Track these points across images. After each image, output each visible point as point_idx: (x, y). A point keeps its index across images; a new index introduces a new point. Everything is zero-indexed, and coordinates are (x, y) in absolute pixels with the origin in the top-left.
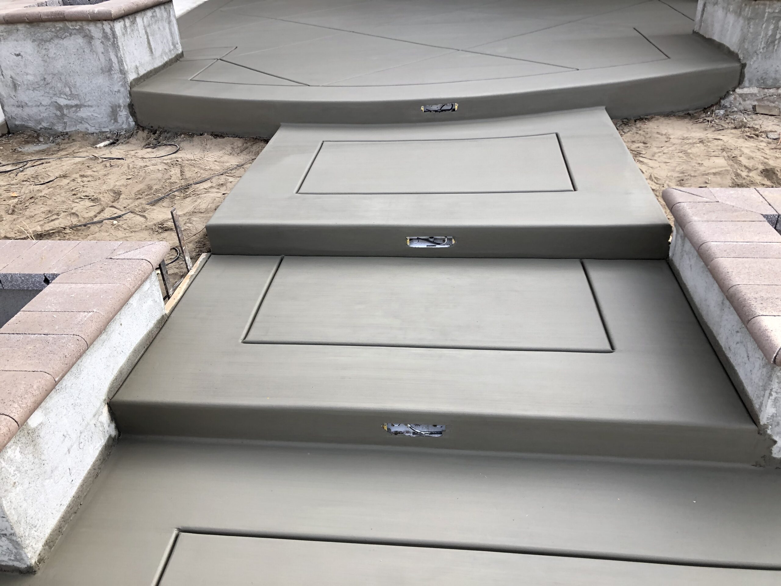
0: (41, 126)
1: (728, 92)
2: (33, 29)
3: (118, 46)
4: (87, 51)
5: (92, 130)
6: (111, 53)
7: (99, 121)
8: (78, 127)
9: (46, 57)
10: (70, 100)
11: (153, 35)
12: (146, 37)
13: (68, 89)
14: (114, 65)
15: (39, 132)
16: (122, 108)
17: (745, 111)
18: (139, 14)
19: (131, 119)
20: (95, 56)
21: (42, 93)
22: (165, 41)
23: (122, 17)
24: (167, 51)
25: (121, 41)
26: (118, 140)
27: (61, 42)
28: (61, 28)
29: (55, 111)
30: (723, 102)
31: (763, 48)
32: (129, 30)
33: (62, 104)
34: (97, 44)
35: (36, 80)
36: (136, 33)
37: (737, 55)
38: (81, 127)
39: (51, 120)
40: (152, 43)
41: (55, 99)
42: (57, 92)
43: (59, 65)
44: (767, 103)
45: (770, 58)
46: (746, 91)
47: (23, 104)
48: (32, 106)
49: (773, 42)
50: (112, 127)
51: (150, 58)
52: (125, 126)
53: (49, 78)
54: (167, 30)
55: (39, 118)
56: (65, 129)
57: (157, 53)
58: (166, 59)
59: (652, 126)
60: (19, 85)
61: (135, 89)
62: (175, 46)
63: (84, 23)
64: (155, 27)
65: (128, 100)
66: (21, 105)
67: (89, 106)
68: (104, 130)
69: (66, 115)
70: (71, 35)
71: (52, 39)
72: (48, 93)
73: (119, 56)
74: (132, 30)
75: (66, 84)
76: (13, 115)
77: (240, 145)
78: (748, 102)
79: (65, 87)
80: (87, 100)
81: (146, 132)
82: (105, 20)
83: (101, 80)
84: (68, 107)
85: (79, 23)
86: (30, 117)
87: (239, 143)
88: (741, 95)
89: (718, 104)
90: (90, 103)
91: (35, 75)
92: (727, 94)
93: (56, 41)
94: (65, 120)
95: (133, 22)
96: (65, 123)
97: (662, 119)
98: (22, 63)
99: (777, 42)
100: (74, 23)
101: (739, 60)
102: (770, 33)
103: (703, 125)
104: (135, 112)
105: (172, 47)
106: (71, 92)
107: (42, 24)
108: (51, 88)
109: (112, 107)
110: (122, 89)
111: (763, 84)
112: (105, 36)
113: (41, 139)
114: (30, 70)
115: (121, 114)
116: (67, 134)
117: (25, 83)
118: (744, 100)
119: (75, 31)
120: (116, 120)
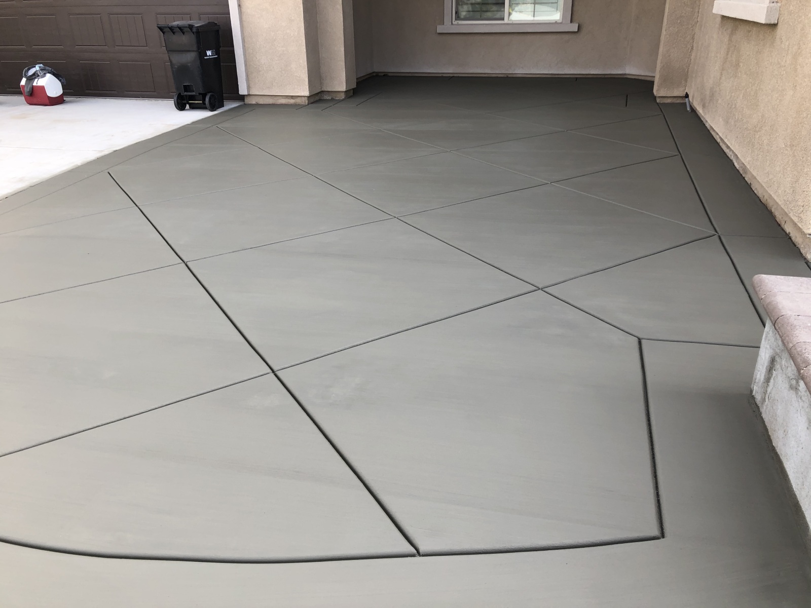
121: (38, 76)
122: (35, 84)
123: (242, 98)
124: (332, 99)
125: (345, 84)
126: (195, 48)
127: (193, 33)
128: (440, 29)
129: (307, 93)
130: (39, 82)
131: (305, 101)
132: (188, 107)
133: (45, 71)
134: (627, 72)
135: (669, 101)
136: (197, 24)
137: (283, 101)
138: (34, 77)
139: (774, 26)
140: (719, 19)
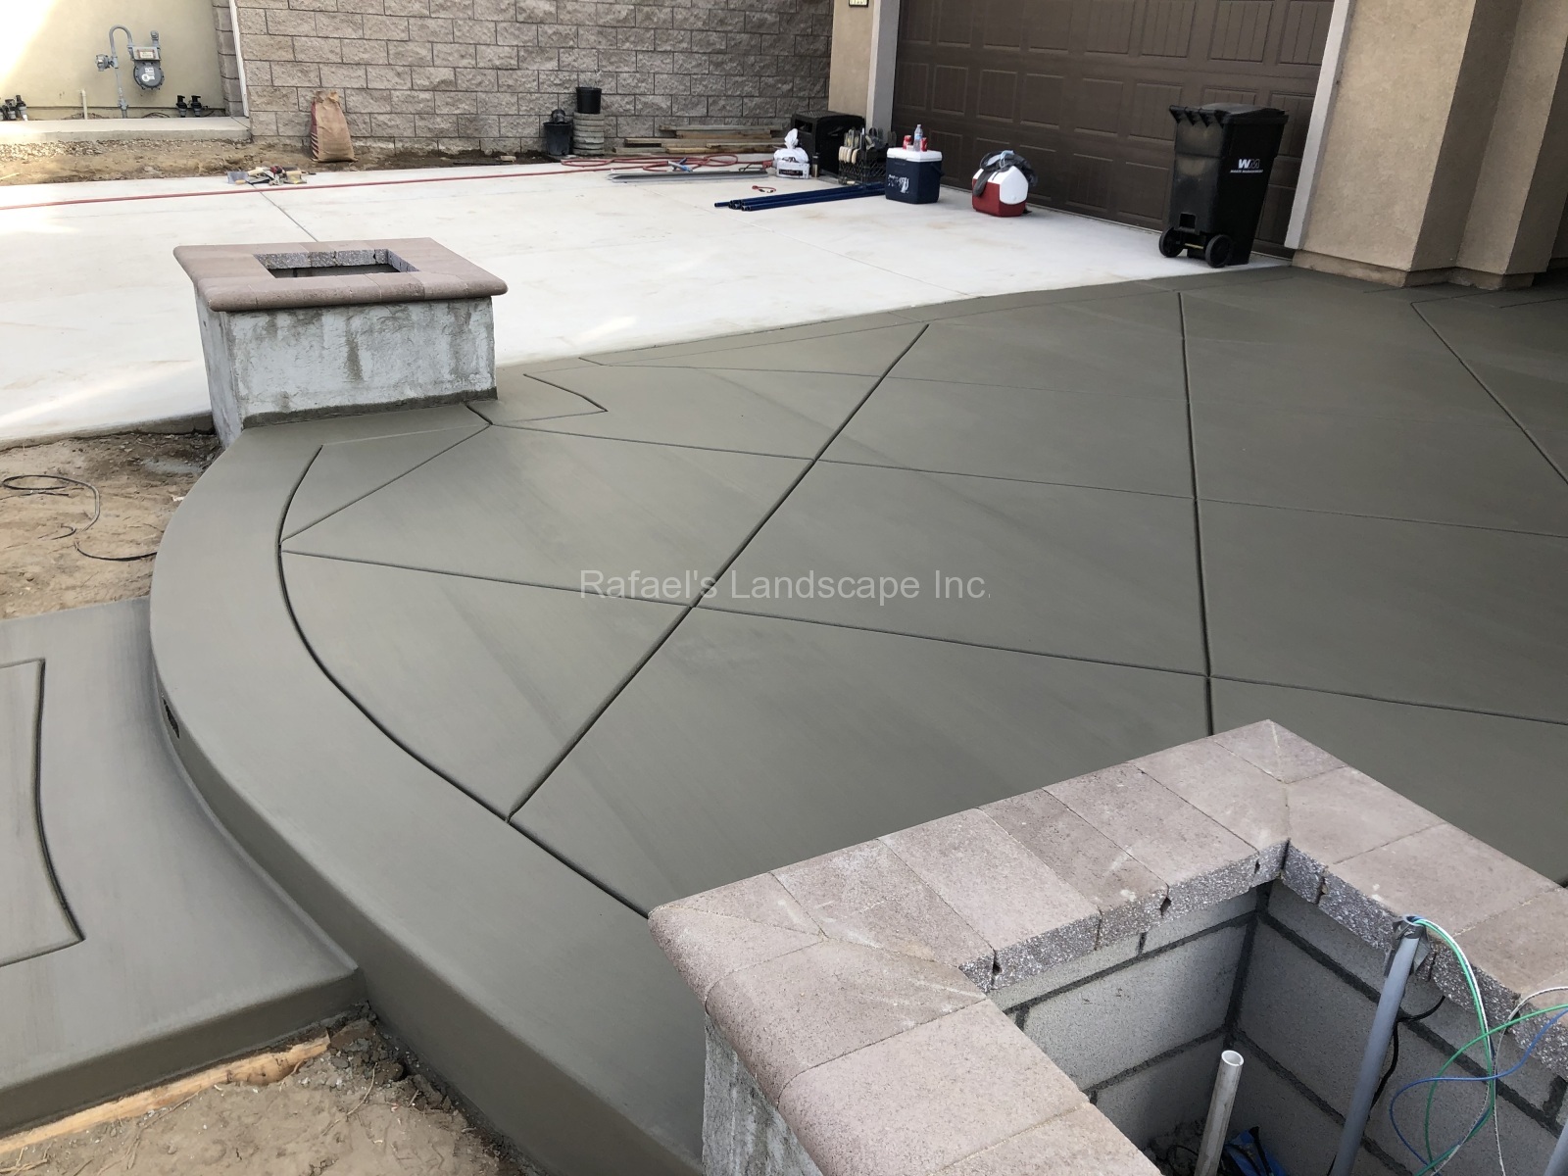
3: (233, 355)
11: (377, 349)
12: (346, 349)
22: (422, 362)
25: (245, 347)
32: (284, 332)
36: (309, 340)
40: (364, 363)
51: (346, 385)
54: (443, 346)
57: (381, 381)
58: (410, 394)
62: (460, 377)
73: (233, 370)
74: (295, 334)
95: (308, 322)
105: (448, 377)
121: (999, 168)
122: (990, 180)
123: (1290, 253)
124: (1472, 286)
125: (1507, 260)
126: (1217, 152)
127: (1222, 125)
129: (1406, 264)
130: (997, 178)
131: (1399, 280)
132: (1184, 252)
133: (1010, 162)
136: (1237, 109)
137: (1359, 273)
138: (993, 169)
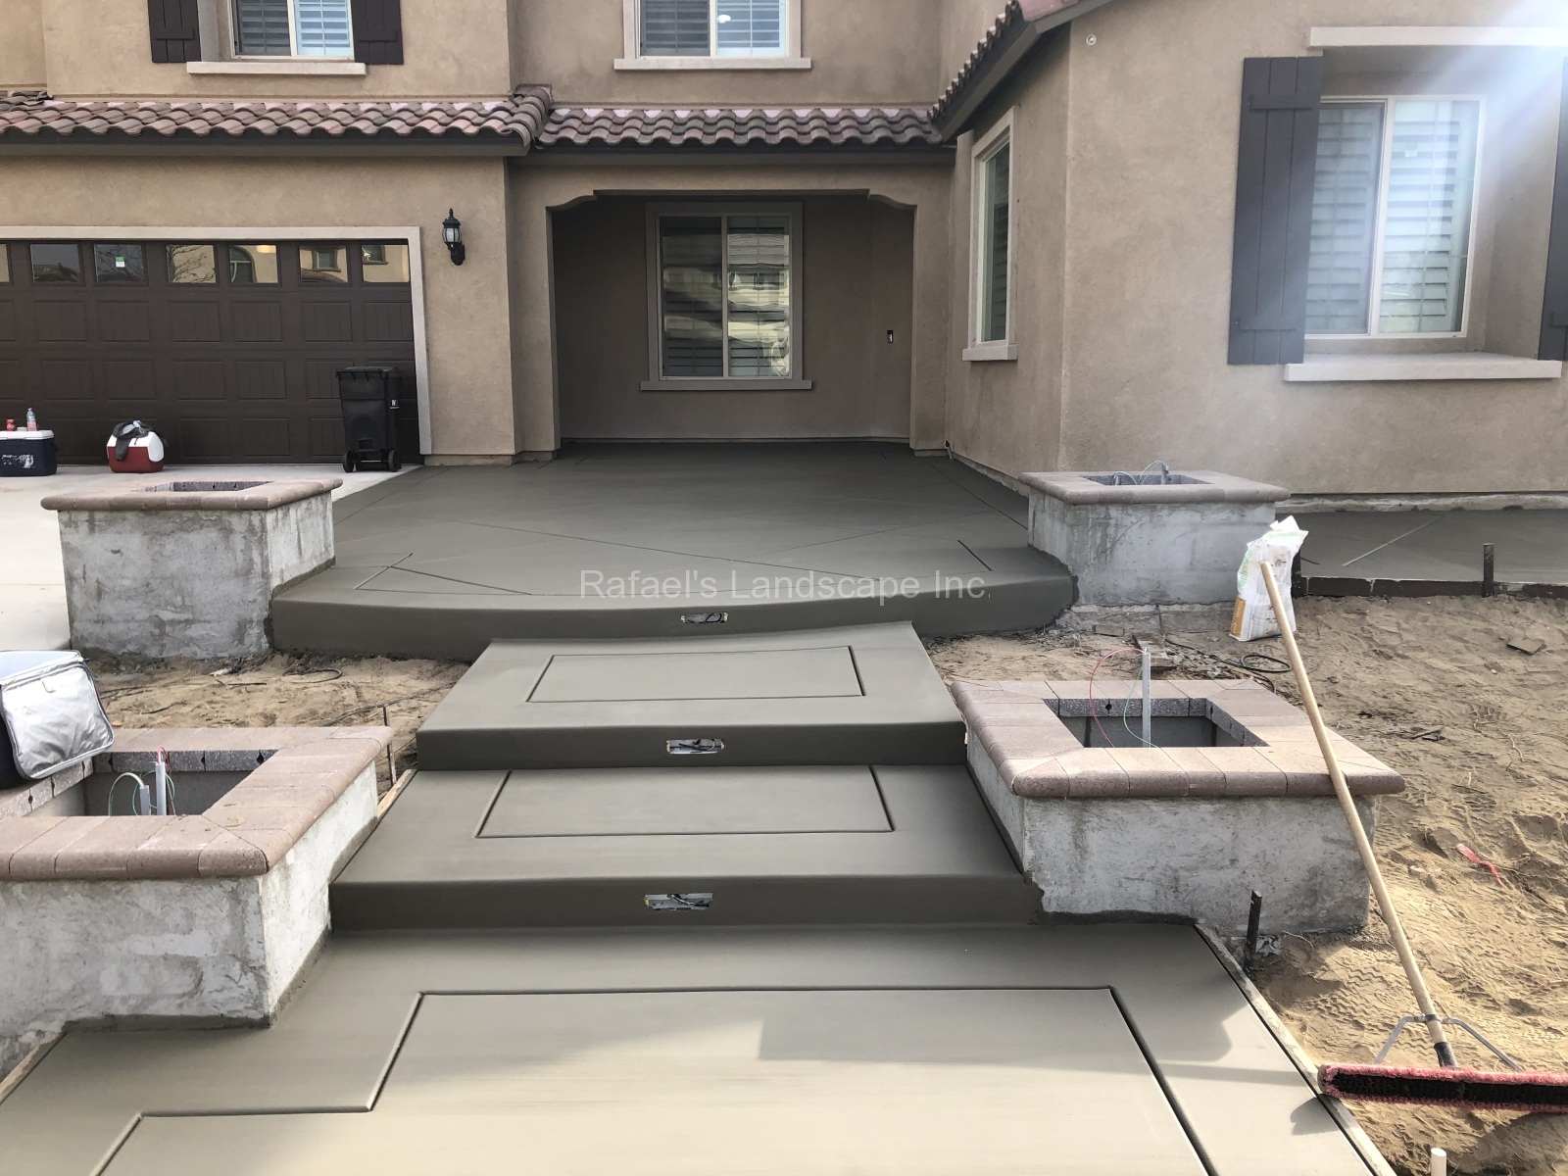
0: (125, 650)
1: (1062, 610)
2: (148, 519)
3: (266, 543)
4: (221, 548)
5: (201, 654)
6: (254, 552)
7: (216, 642)
8: (181, 652)
9: (158, 555)
10: (179, 613)
11: (305, 532)
12: (297, 533)
13: (179, 599)
14: (255, 566)
15: (120, 658)
16: (254, 624)
17: (1084, 632)
18: (293, 505)
19: (264, 639)
20: (230, 555)
21: (140, 603)
22: (317, 540)
23: (276, 507)
24: (318, 554)
25: (271, 537)
26: (240, 669)
27: (186, 536)
28: (189, 519)
29: (152, 629)
30: (1057, 621)
31: (1094, 559)
32: (280, 523)
33: (165, 619)
34: (238, 542)
35: (135, 586)
36: (287, 528)
37: (1067, 567)
38: (186, 652)
39: (143, 641)
40: (302, 543)
41: (156, 612)
42: (163, 602)
43: (174, 566)
44: (1110, 623)
45: (1104, 569)
46: (1083, 609)
47: (105, 619)
48: (118, 622)
49: (1104, 552)
50: (233, 651)
51: (298, 561)
52: (253, 649)
53: (154, 584)
54: (321, 527)
55: (126, 638)
56: (161, 654)
57: (307, 556)
58: (315, 564)
59: (970, 646)
60: (106, 593)
61: (278, 598)
62: (327, 550)
63: (224, 512)
64: (308, 522)
65: (266, 613)
66: (101, 621)
67: (205, 621)
68: (219, 655)
69: (167, 635)
70: (201, 527)
71: (173, 532)
72: (149, 604)
73: (265, 554)
74: (284, 524)
75: (180, 591)
76: (85, 635)
77: (431, 668)
78: (1087, 622)
79: (176, 595)
80: (205, 613)
81: (286, 656)
82: (255, 510)
83: (232, 588)
84: (172, 622)
85: (218, 513)
86: (111, 637)
87: (429, 665)
88: (1078, 614)
89: (1052, 624)
90: (207, 618)
91: (135, 579)
92: (1061, 614)
93: (179, 534)
94: (165, 641)
95: (286, 515)
96: (164, 645)
97: (984, 639)
98: (120, 563)
99: (1108, 552)
100: (209, 513)
101: (1069, 573)
102: (1098, 541)
103: (1033, 646)
104: (273, 630)
105: (324, 549)
106: (184, 601)
107: (162, 513)
108: (155, 597)
109: (239, 623)
110: (260, 599)
111: (1102, 600)
112: (251, 529)
113: (123, 668)
114: (131, 571)
115: (251, 632)
116: (163, 660)
117: (117, 589)
118: (1083, 620)
119: (208, 522)
120: (241, 641)
121: (138, 434)
122: (131, 445)
123: (422, 459)
125: (553, 443)
126: (379, 397)
128: (645, 386)
129: (510, 451)
130: (137, 443)
131: (508, 460)
133: (145, 428)
134: (873, 434)
135: (929, 454)
136: (386, 370)
137: (479, 462)
138: (131, 436)
139: (1014, 362)
140: (969, 365)
